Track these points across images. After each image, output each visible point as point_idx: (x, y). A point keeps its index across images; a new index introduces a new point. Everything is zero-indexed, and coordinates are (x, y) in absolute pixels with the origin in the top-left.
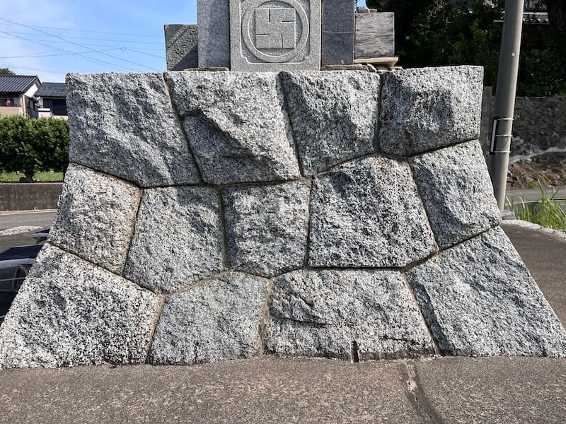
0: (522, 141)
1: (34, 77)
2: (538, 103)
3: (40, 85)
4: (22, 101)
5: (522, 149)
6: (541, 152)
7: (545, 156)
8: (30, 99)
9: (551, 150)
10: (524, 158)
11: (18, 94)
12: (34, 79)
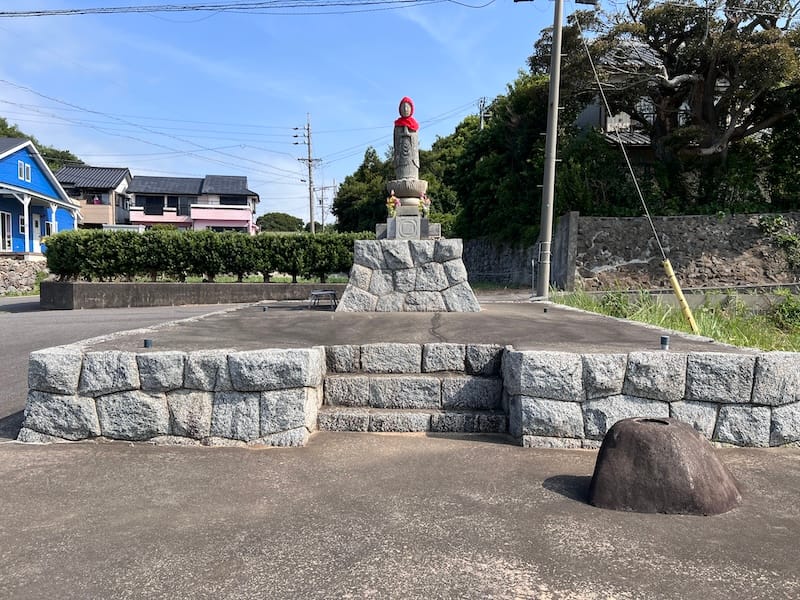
0: (610, 254)
1: (124, 169)
2: (627, 223)
3: (132, 180)
4: (112, 198)
5: (610, 260)
6: (625, 263)
7: (627, 267)
8: (120, 195)
9: (634, 261)
10: (610, 267)
11: (107, 191)
12: (124, 172)
